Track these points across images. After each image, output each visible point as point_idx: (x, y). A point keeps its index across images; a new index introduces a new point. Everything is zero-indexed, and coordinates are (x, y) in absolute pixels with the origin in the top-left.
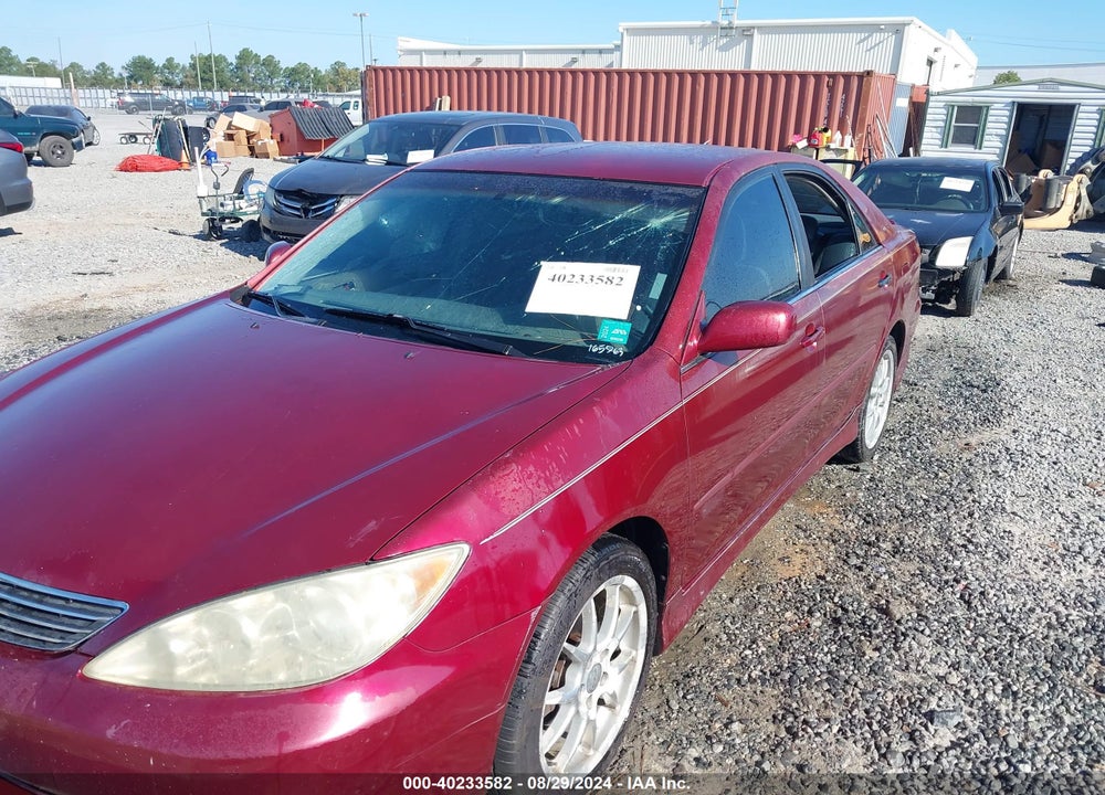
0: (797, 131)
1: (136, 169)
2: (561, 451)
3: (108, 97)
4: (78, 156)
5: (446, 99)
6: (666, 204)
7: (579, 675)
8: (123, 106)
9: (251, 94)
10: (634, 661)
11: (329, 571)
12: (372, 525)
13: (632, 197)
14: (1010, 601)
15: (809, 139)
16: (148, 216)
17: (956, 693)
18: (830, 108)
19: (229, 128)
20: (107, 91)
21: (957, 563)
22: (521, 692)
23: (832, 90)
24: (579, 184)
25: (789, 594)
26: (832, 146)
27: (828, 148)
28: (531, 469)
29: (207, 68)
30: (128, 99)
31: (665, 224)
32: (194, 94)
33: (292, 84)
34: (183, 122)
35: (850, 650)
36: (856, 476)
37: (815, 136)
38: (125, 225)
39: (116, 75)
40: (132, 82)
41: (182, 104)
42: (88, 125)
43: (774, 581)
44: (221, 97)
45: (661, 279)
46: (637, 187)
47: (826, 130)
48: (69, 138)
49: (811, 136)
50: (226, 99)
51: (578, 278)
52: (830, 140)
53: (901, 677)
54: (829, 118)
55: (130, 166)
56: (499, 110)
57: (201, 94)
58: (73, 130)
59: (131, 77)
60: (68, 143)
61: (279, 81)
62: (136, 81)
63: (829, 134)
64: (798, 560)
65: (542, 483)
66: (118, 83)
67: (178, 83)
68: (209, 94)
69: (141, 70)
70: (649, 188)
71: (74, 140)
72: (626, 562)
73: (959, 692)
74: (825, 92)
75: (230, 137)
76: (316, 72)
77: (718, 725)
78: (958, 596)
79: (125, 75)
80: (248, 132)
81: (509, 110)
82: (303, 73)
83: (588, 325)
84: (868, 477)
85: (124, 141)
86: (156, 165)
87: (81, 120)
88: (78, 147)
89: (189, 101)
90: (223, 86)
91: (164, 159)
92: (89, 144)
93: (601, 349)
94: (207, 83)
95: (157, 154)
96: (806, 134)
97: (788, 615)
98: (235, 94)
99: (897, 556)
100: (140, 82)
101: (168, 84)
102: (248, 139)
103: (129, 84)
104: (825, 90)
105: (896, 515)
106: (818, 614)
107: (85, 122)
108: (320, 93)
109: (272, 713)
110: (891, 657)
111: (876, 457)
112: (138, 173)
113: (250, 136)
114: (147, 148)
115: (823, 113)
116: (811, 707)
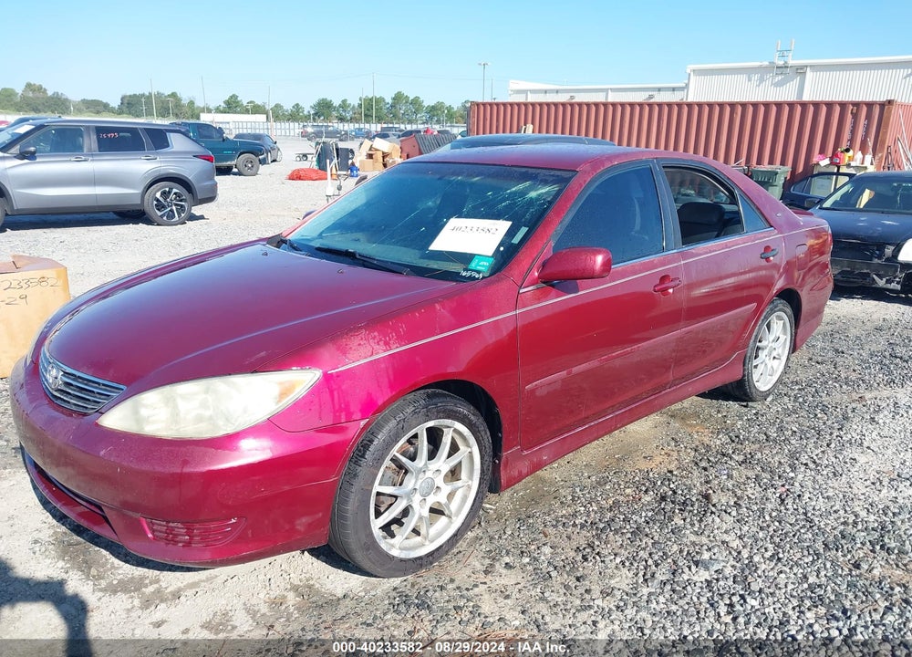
0: (822, 151)
1: (300, 178)
2: (402, 327)
3: (296, 128)
4: (263, 169)
5: (530, 127)
6: (545, 182)
7: (413, 481)
8: (304, 135)
9: (397, 126)
10: (469, 487)
11: (230, 374)
12: (263, 354)
13: (524, 177)
14: (821, 504)
15: (831, 158)
16: (297, 210)
17: (730, 553)
18: (853, 132)
19: (370, 150)
20: (297, 124)
21: (792, 475)
22: (355, 475)
23: (855, 116)
24: (494, 169)
25: (637, 478)
26: (853, 164)
27: (848, 166)
28: (376, 334)
29: (369, 107)
30: (310, 130)
31: (539, 195)
32: (357, 126)
33: (431, 118)
34: (336, 145)
35: (663, 517)
36: (744, 410)
37: (837, 156)
38: (278, 216)
39: (306, 113)
40: (317, 117)
41: (346, 133)
42: (274, 148)
43: (629, 470)
44: (375, 127)
45: (524, 230)
46: (530, 171)
47: (847, 150)
48: (257, 155)
49: (834, 154)
50: (379, 129)
51: (469, 229)
52: (852, 159)
53: (693, 538)
54: (852, 140)
55: (296, 176)
56: (547, 132)
57: (362, 126)
58: (261, 150)
59: (316, 114)
60: (257, 159)
61: (422, 115)
62: (319, 117)
63: (851, 153)
64: (658, 459)
65: (382, 343)
66: (307, 118)
67: (349, 118)
68: (367, 126)
69: (324, 109)
70: (539, 171)
71: (261, 157)
72: (456, 412)
73: (733, 553)
74: (849, 118)
75: (370, 156)
76: (450, 109)
77: (533, 547)
78: (778, 495)
79: (312, 112)
80: (383, 153)
81: (555, 132)
82: (440, 110)
83: (466, 258)
84: (754, 412)
85: (298, 159)
86: (314, 176)
87: (269, 144)
88: (263, 162)
89: (352, 131)
90: (379, 120)
91: (320, 171)
92: (274, 161)
93: (468, 274)
94: (368, 117)
95: (316, 168)
96: (830, 154)
97: (628, 491)
98: (385, 126)
99: (743, 465)
100: (322, 118)
101: (342, 119)
102: (384, 157)
103: (314, 119)
104: (849, 117)
105: (761, 438)
106: (652, 493)
107: (272, 145)
108: (449, 124)
109: (183, 449)
110: (693, 525)
111: (769, 399)
112: (300, 181)
113: (385, 155)
114: (312, 163)
115: (846, 135)
116: (609, 546)
